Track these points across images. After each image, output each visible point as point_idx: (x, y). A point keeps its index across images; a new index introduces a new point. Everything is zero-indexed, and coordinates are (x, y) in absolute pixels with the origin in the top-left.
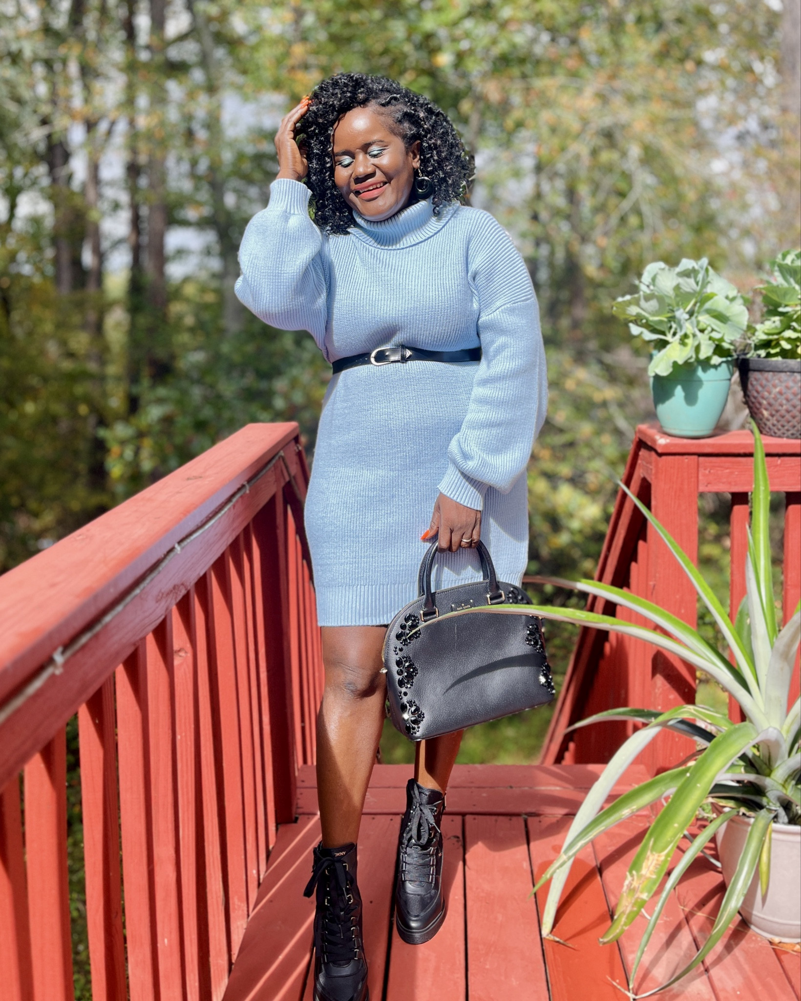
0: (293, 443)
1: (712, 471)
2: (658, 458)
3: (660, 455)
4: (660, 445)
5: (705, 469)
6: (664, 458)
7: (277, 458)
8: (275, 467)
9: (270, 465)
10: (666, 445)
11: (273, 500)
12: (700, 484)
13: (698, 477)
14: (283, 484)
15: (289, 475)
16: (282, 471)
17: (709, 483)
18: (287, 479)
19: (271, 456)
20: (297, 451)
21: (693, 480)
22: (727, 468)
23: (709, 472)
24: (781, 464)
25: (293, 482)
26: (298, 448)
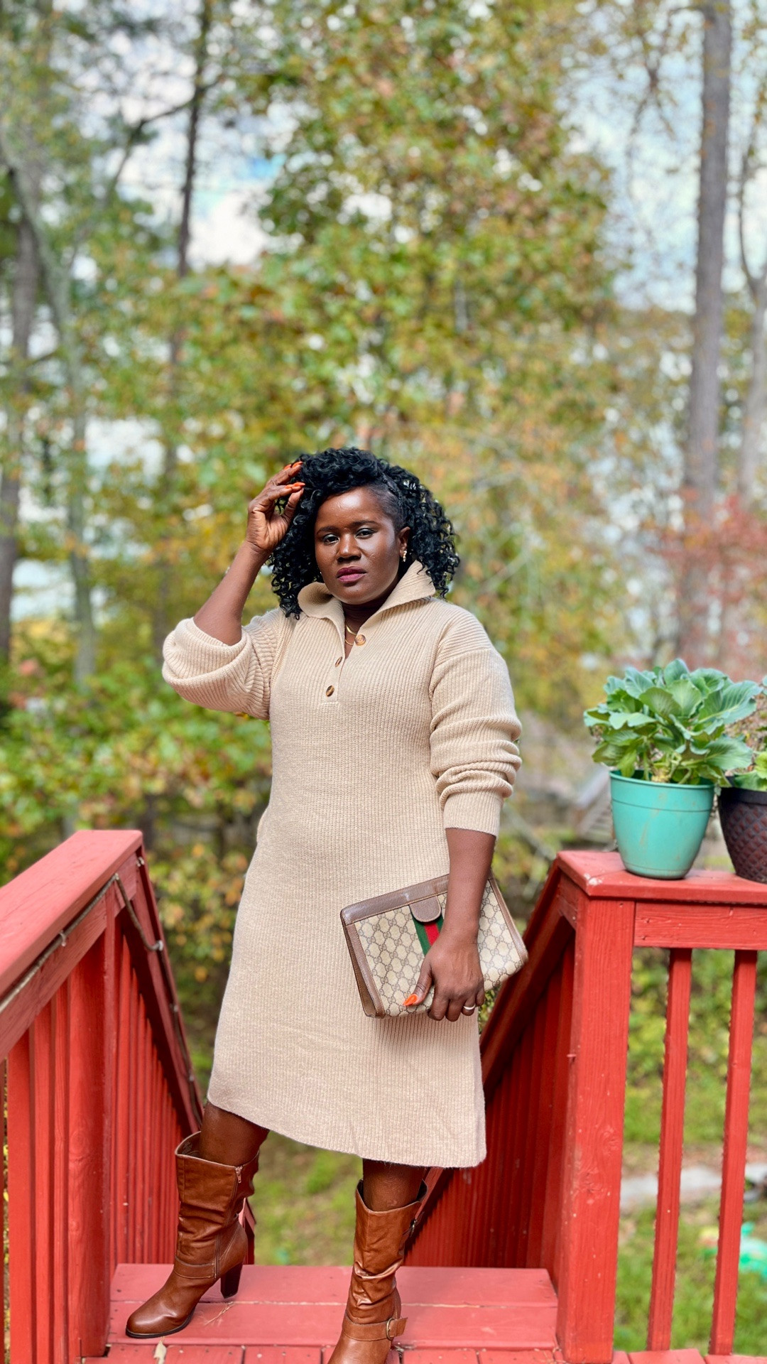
0: (134, 857)
1: (651, 921)
2: (587, 902)
3: (592, 898)
4: (591, 886)
5: (642, 919)
6: (594, 904)
7: (110, 884)
8: (107, 896)
9: (102, 896)
10: (598, 887)
11: (101, 941)
12: (636, 938)
13: (634, 927)
14: (116, 912)
15: (125, 900)
16: (116, 896)
17: (646, 936)
18: (123, 905)
19: (102, 885)
20: (139, 865)
21: (627, 930)
22: (669, 919)
23: (648, 922)
24: (732, 916)
25: (130, 908)
26: (140, 862)
